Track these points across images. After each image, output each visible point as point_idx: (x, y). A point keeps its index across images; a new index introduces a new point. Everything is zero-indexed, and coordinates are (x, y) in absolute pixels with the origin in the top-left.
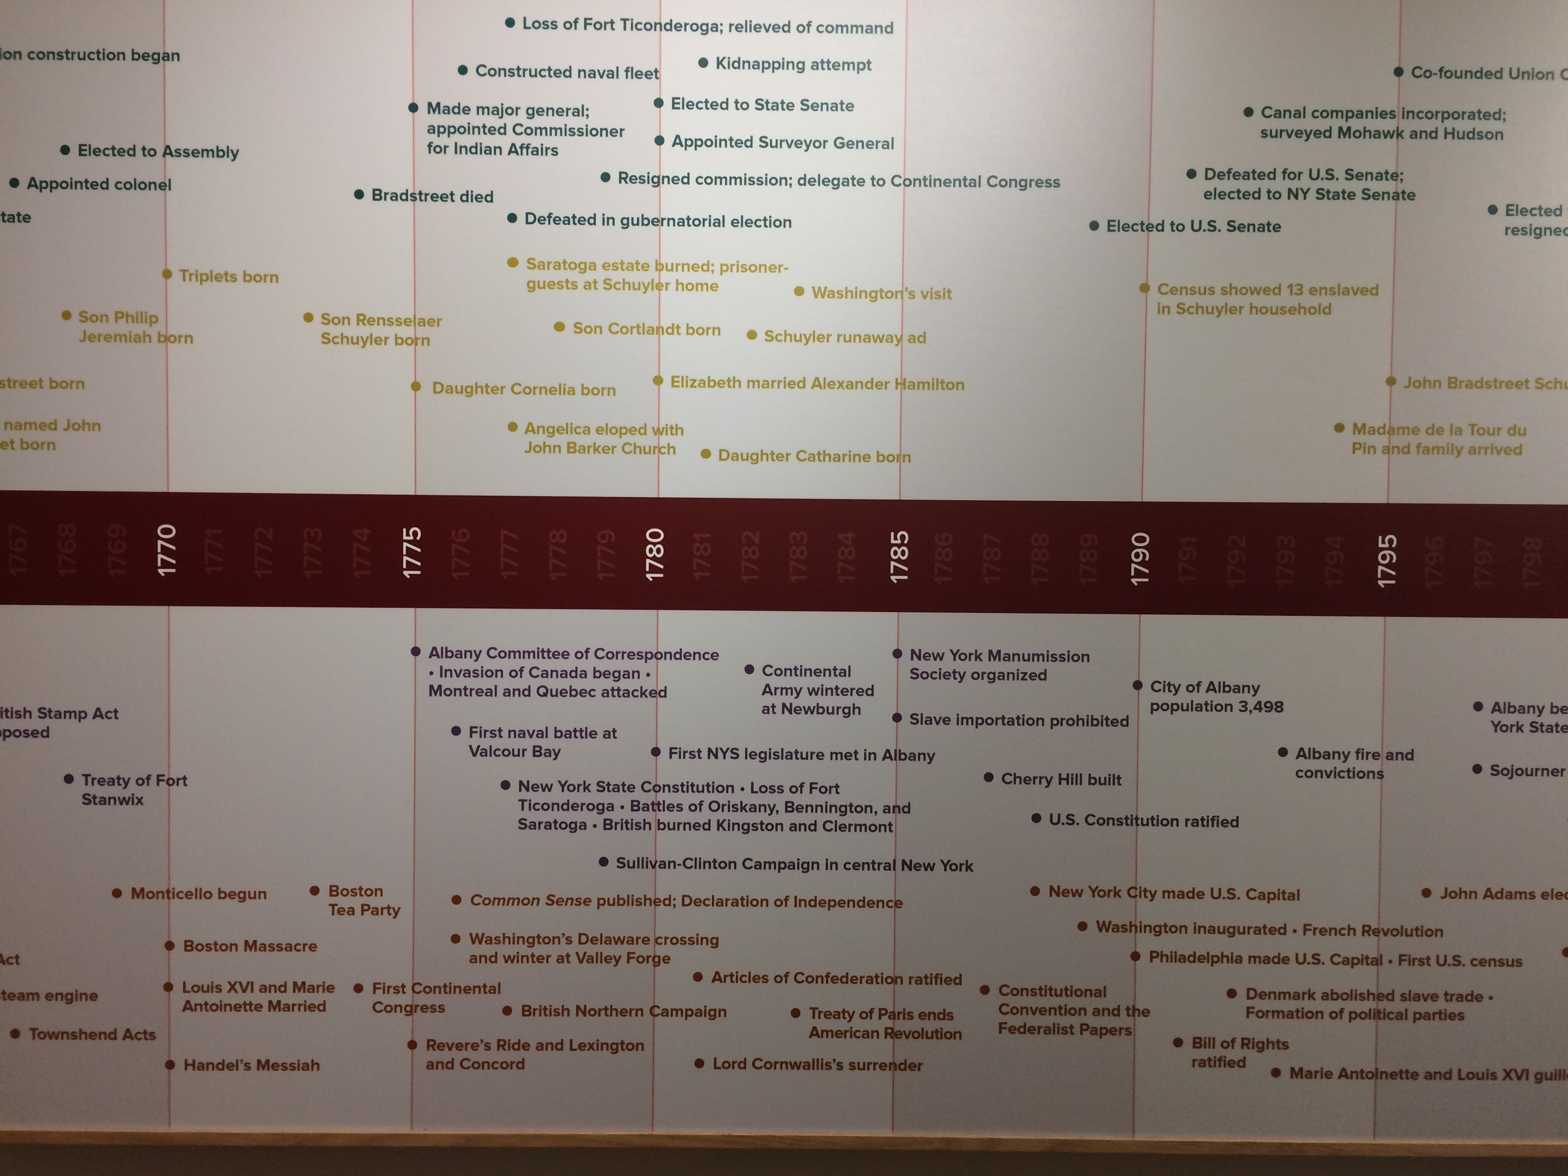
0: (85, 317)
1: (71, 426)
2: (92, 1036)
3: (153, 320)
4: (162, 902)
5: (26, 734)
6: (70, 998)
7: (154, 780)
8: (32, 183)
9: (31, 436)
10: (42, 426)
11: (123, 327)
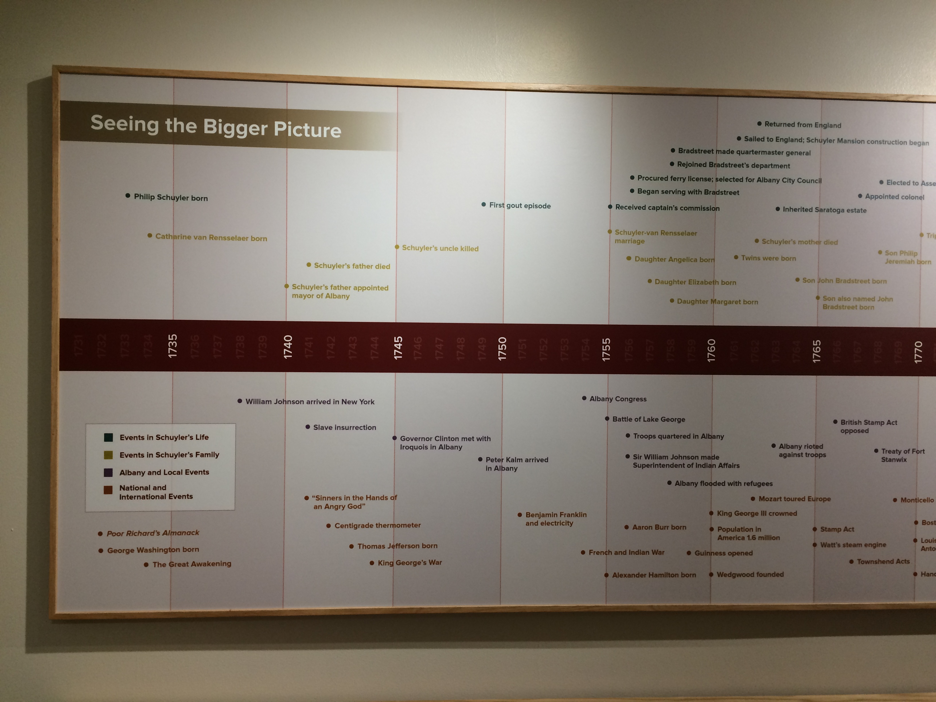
0: (887, 253)
1: (880, 299)
2: (883, 562)
3: (915, 254)
4: (913, 504)
5: (859, 431)
6: (875, 546)
7: (911, 451)
8: (868, 196)
9: (864, 303)
10: (869, 299)
11: (903, 257)
